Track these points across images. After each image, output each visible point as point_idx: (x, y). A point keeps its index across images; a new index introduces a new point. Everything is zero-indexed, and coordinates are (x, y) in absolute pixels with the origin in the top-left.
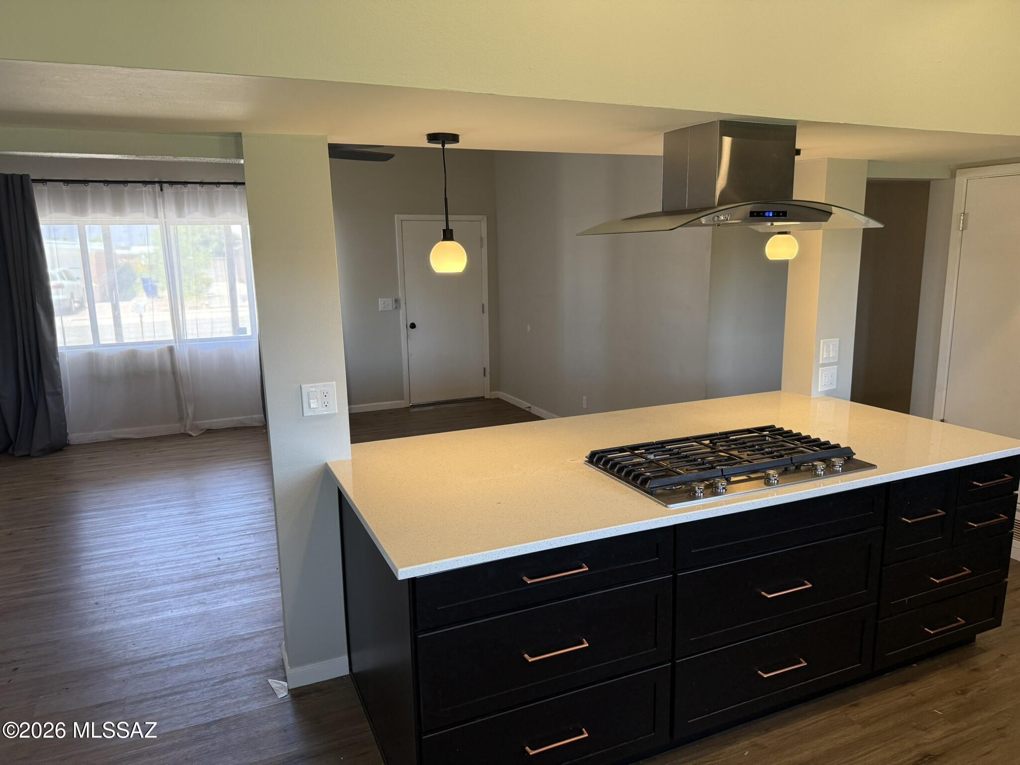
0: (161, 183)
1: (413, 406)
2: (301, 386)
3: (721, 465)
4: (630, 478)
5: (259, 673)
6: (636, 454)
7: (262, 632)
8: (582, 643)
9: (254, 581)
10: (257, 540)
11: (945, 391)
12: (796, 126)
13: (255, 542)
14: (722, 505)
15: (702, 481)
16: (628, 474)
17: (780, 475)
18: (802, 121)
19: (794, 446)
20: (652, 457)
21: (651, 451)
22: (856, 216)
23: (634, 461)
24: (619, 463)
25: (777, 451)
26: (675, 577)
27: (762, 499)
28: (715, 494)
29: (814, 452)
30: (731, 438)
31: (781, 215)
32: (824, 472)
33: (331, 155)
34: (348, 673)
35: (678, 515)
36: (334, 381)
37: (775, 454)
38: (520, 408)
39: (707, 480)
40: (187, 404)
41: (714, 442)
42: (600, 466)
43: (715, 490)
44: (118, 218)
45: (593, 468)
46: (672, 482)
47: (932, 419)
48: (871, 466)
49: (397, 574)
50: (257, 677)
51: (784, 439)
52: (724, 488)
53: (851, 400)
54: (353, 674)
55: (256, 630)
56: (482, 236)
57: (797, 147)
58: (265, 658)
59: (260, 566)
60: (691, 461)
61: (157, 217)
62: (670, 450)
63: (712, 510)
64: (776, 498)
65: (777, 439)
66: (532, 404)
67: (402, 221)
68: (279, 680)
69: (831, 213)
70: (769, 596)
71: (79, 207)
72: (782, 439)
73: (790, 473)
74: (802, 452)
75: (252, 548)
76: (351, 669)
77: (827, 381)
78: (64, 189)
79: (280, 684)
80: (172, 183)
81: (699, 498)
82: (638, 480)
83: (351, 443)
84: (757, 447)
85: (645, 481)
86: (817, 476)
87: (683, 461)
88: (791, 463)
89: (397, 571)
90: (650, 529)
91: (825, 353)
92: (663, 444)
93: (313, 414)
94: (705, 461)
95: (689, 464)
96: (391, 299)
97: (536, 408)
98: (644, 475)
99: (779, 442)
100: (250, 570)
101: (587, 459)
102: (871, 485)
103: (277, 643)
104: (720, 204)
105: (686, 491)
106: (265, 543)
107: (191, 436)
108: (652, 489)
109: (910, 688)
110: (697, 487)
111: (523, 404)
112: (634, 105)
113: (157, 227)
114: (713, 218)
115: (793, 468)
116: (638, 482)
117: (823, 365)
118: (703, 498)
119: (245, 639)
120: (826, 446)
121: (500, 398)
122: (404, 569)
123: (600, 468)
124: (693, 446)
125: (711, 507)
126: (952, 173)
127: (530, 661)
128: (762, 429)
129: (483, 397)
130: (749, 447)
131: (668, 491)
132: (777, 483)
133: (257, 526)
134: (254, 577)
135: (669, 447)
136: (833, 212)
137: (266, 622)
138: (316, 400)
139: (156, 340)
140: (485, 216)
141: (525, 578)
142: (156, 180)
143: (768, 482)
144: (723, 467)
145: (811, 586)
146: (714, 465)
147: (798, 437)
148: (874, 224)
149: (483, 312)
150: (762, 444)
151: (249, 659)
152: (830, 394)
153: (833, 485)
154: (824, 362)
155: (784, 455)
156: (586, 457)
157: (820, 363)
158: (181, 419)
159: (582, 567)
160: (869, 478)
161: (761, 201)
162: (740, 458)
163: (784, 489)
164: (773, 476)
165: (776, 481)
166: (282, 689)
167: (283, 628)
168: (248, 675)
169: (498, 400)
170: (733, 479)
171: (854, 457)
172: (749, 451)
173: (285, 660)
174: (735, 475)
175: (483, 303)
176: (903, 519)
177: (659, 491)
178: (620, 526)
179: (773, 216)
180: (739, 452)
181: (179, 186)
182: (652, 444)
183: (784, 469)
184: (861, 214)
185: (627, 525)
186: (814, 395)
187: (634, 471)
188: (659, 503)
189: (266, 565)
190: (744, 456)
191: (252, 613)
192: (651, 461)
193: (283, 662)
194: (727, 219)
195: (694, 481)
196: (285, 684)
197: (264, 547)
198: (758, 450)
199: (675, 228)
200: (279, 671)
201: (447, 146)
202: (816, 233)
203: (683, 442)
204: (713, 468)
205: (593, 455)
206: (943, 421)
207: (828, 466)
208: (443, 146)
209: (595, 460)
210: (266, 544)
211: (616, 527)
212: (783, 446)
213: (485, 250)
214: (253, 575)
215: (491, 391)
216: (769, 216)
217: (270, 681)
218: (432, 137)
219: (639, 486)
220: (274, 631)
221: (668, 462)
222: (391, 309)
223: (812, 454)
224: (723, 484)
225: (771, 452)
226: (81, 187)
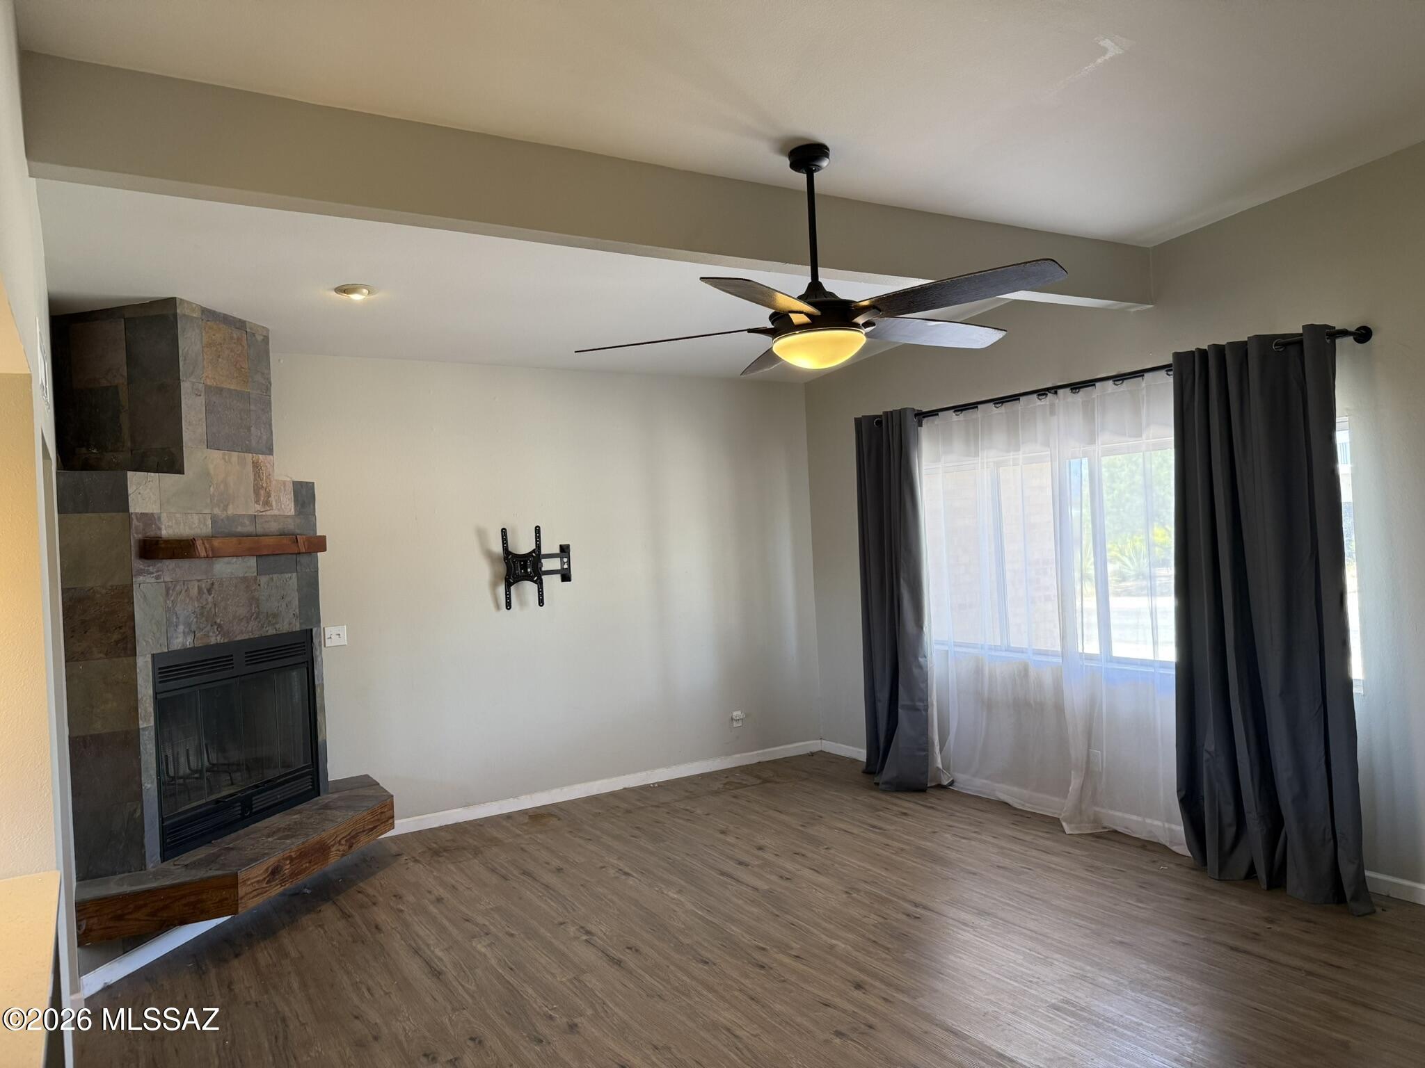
226: (970, 414)
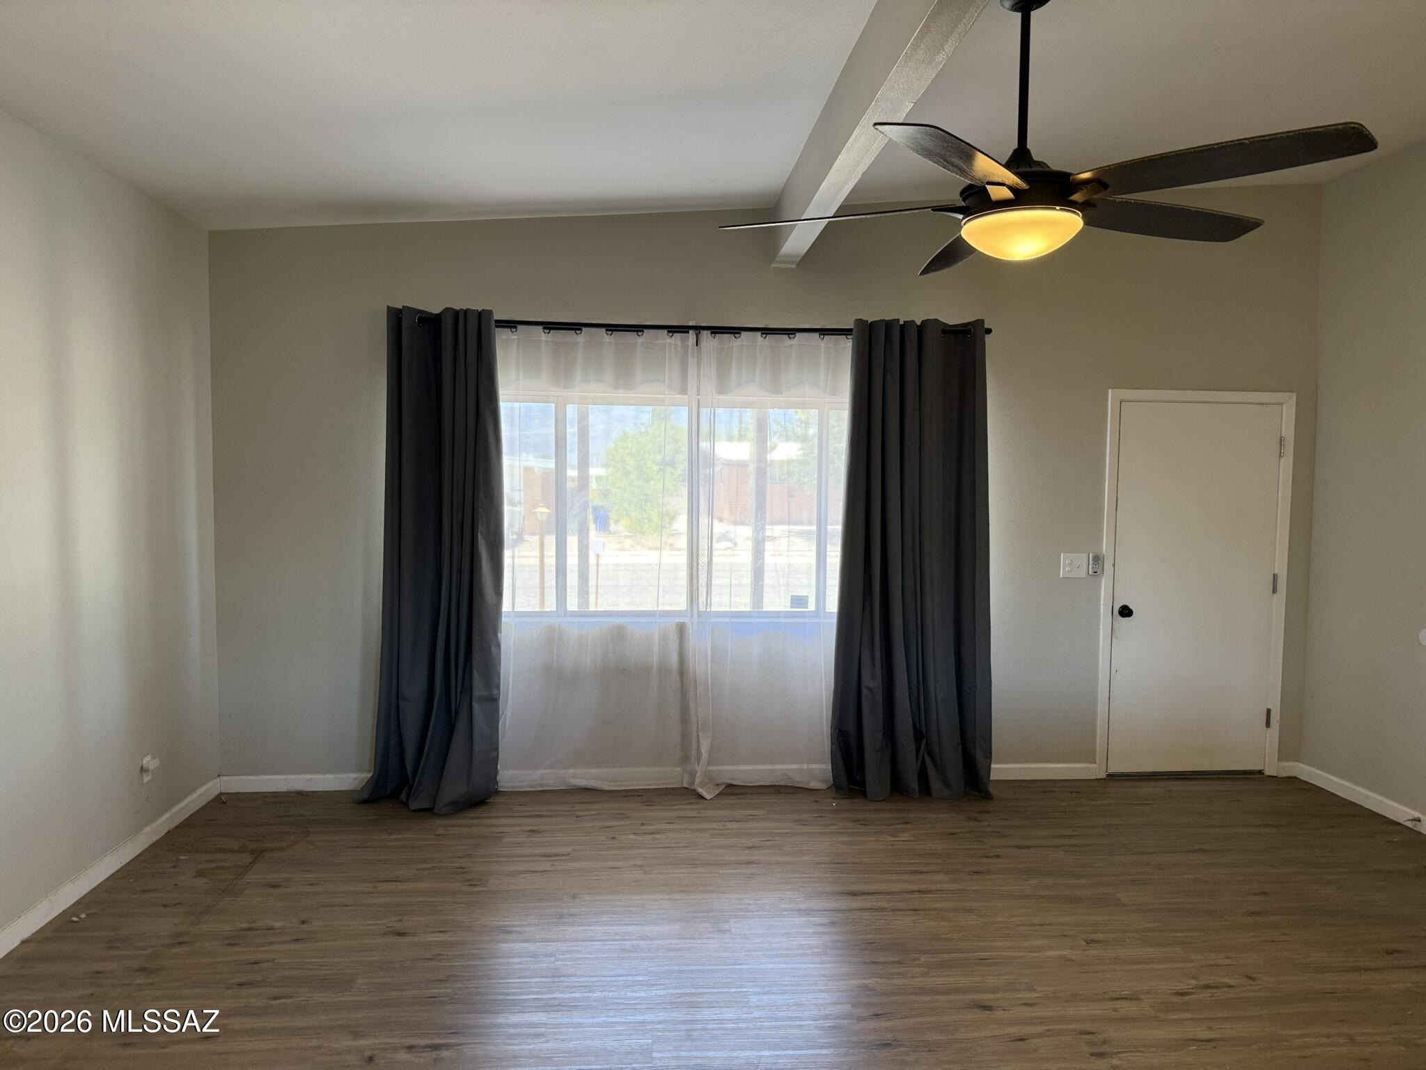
0: (698, 329)
1: (1113, 777)
38: (1380, 815)
40: (700, 734)
44: (621, 394)
56: (1284, 435)
61: (684, 391)
67: (1121, 401)
71: (563, 373)
78: (544, 339)
80: (716, 330)
96: (1084, 556)
107: (702, 797)
111: (1391, 807)
113: (684, 412)
121: (1298, 777)
129: (1261, 772)
139: (659, 609)
140: (1294, 396)
142: (691, 324)
149: (1274, 591)
158: (685, 760)
169: (1293, 780)
175: (1276, 571)
181: (726, 336)
213: (1287, 464)
215: (1278, 760)
222: (1083, 574)
226: (569, 336)
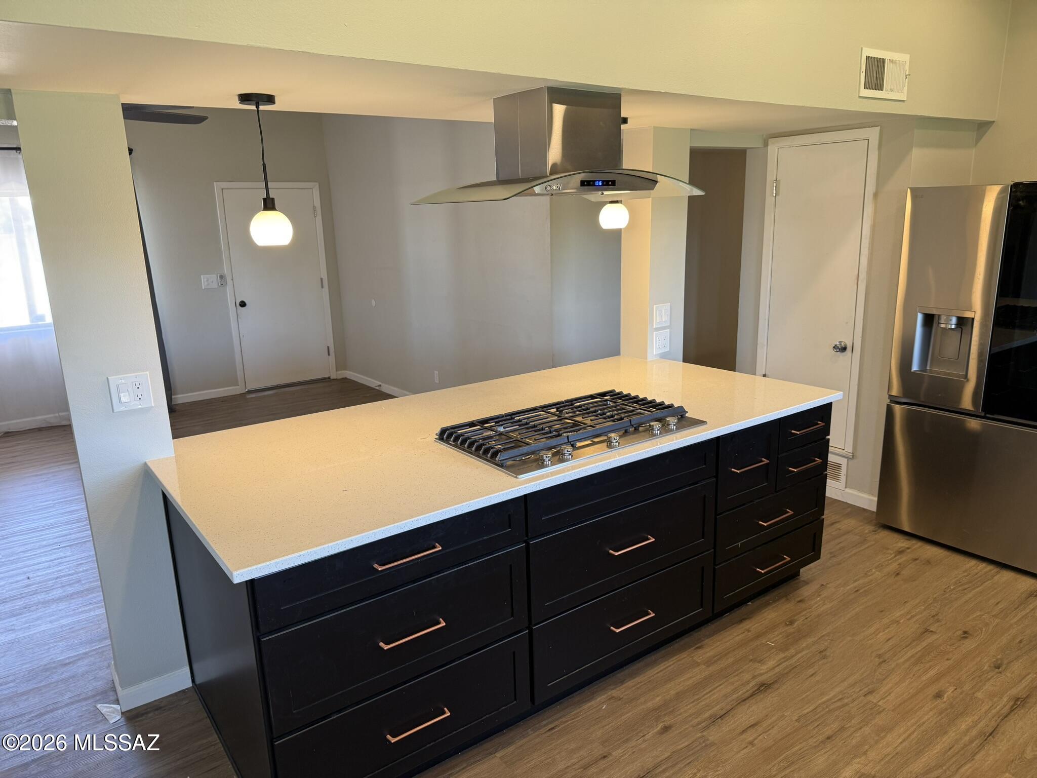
1: (249, 392)
2: (107, 378)
3: (568, 432)
4: (481, 452)
5: (85, 699)
6: (486, 428)
7: (86, 653)
8: (439, 623)
9: (73, 599)
10: (75, 553)
11: (765, 348)
12: (620, 94)
13: (73, 555)
14: (568, 471)
15: (550, 449)
16: (479, 448)
17: (621, 437)
18: (625, 88)
19: (632, 408)
20: (501, 429)
21: (501, 423)
22: (681, 184)
23: (484, 434)
24: (470, 438)
25: (618, 414)
26: (528, 545)
27: (605, 462)
28: (562, 461)
29: (650, 413)
30: (575, 404)
31: (609, 184)
32: (660, 431)
33: (126, 117)
34: (191, 685)
35: (527, 485)
36: (146, 371)
37: (616, 417)
38: (369, 387)
39: (554, 447)
41: (560, 409)
42: (450, 442)
43: (562, 457)
45: (443, 445)
46: (521, 452)
47: (755, 375)
48: (702, 422)
49: (232, 578)
50: (84, 703)
51: (624, 402)
52: (570, 454)
53: (684, 361)
54: (196, 685)
55: (78, 653)
56: (315, 205)
57: (623, 115)
58: (91, 682)
59: (79, 581)
60: (539, 430)
62: (519, 421)
63: (560, 477)
64: (618, 460)
65: (618, 402)
66: (382, 382)
67: (222, 189)
68: (111, 704)
69: (656, 182)
70: (616, 554)
72: (621, 403)
73: (630, 435)
74: (641, 414)
75: (68, 561)
76: (193, 681)
77: (660, 344)
79: (111, 707)
81: (547, 466)
82: (488, 454)
83: (173, 439)
84: (599, 411)
85: (495, 454)
86: (654, 435)
87: (532, 431)
88: (630, 424)
89: (232, 574)
90: (502, 501)
91: (658, 318)
92: (512, 415)
93: (126, 409)
94: (552, 429)
95: (537, 433)
96: (215, 276)
97: (387, 386)
98: (494, 448)
99: (619, 405)
100: (67, 587)
101: (437, 437)
102: (702, 440)
103: (106, 664)
104: (551, 174)
105: (536, 460)
106: (84, 555)
108: (502, 462)
109: (747, 625)
110: (545, 456)
111: (373, 383)
112: (459, 68)
114: (546, 188)
115: (632, 429)
116: (489, 456)
117: (657, 329)
118: (551, 466)
119: (66, 665)
120: (661, 406)
121: (348, 377)
122: (239, 572)
123: (450, 444)
124: (540, 415)
125: (559, 474)
126: (765, 142)
127: (385, 649)
128: (603, 394)
129: (329, 378)
130: (592, 412)
131: (517, 462)
132: (618, 445)
133: (73, 536)
134: (73, 594)
135: (518, 418)
136: (658, 180)
137: (90, 642)
138: (127, 393)
140: (317, 184)
141: (376, 566)
143: (610, 446)
144: (569, 434)
145: (654, 540)
146: (561, 432)
147: (636, 400)
148: (697, 192)
149: (322, 287)
150: (604, 409)
151: (72, 685)
152: (664, 356)
153: (669, 443)
154: (657, 327)
155: (624, 418)
156: (436, 435)
157: (654, 327)
159: (434, 547)
160: (700, 434)
161: (591, 170)
162: (585, 424)
163: (624, 450)
164: (614, 439)
165: (617, 444)
166: (114, 713)
167: (111, 646)
168: (72, 703)
169: (345, 380)
170: (578, 444)
171: (687, 415)
172: (592, 416)
173: (115, 682)
174: (579, 440)
175: (322, 277)
176: (733, 470)
177: (509, 463)
178: (472, 501)
179: (602, 185)
180: (583, 418)
182: (502, 416)
183: (624, 431)
184: (687, 183)
185: (478, 500)
186: (650, 358)
187: (484, 445)
188: (509, 475)
189: (88, 579)
190: (588, 421)
191: (73, 634)
192: (501, 434)
193: (113, 683)
194: (559, 189)
195: (542, 450)
196: (117, 707)
197: (84, 560)
198: (600, 415)
199: (509, 198)
200: (110, 694)
201: (262, 108)
202: (645, 201)
203: (532, 412)
204: (559, 435)
205: (443, 431)
206: (765, 376)
207: (663, 425)
208: (257, 107)
209: (445, 437)
210: (86, 555)
211: (467, 503)
212: (623, 409)
213: (319, 218)
214: (72, 592)
215: (337, 371)
216: (599, 186)
217: (99, 706)
218: (245, 98)
219: (489, 459)
220: (100, 651)
221: (517, 433)
222: (216, 286)
223: (649, 415)
224: (569, 450)
225: (612, 416)
